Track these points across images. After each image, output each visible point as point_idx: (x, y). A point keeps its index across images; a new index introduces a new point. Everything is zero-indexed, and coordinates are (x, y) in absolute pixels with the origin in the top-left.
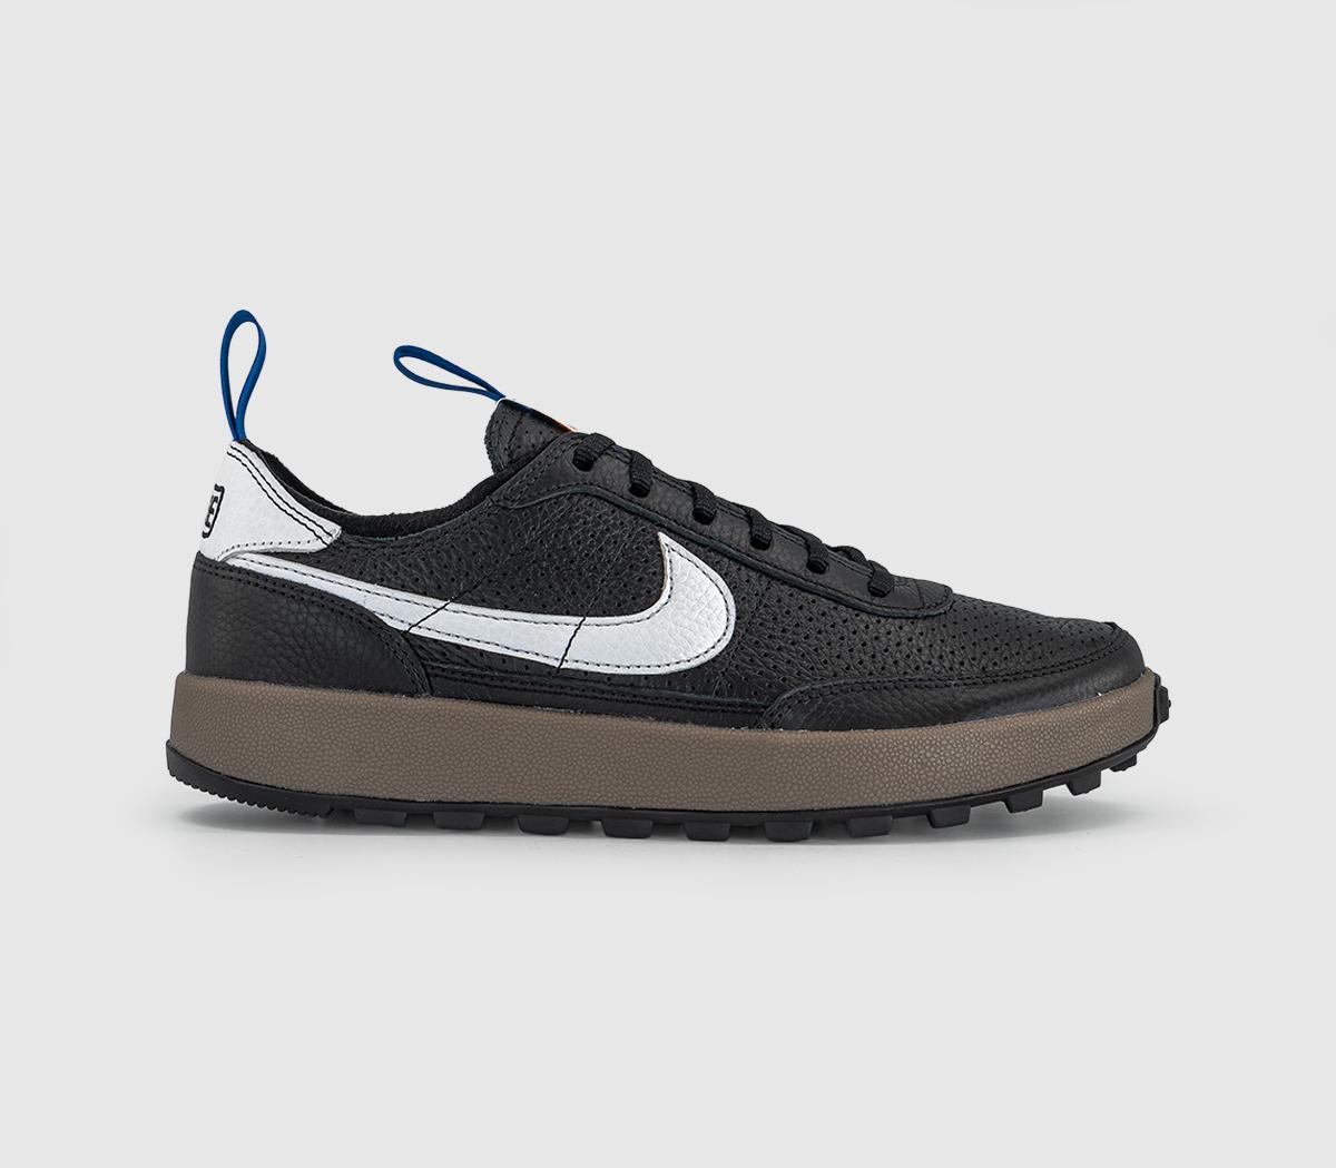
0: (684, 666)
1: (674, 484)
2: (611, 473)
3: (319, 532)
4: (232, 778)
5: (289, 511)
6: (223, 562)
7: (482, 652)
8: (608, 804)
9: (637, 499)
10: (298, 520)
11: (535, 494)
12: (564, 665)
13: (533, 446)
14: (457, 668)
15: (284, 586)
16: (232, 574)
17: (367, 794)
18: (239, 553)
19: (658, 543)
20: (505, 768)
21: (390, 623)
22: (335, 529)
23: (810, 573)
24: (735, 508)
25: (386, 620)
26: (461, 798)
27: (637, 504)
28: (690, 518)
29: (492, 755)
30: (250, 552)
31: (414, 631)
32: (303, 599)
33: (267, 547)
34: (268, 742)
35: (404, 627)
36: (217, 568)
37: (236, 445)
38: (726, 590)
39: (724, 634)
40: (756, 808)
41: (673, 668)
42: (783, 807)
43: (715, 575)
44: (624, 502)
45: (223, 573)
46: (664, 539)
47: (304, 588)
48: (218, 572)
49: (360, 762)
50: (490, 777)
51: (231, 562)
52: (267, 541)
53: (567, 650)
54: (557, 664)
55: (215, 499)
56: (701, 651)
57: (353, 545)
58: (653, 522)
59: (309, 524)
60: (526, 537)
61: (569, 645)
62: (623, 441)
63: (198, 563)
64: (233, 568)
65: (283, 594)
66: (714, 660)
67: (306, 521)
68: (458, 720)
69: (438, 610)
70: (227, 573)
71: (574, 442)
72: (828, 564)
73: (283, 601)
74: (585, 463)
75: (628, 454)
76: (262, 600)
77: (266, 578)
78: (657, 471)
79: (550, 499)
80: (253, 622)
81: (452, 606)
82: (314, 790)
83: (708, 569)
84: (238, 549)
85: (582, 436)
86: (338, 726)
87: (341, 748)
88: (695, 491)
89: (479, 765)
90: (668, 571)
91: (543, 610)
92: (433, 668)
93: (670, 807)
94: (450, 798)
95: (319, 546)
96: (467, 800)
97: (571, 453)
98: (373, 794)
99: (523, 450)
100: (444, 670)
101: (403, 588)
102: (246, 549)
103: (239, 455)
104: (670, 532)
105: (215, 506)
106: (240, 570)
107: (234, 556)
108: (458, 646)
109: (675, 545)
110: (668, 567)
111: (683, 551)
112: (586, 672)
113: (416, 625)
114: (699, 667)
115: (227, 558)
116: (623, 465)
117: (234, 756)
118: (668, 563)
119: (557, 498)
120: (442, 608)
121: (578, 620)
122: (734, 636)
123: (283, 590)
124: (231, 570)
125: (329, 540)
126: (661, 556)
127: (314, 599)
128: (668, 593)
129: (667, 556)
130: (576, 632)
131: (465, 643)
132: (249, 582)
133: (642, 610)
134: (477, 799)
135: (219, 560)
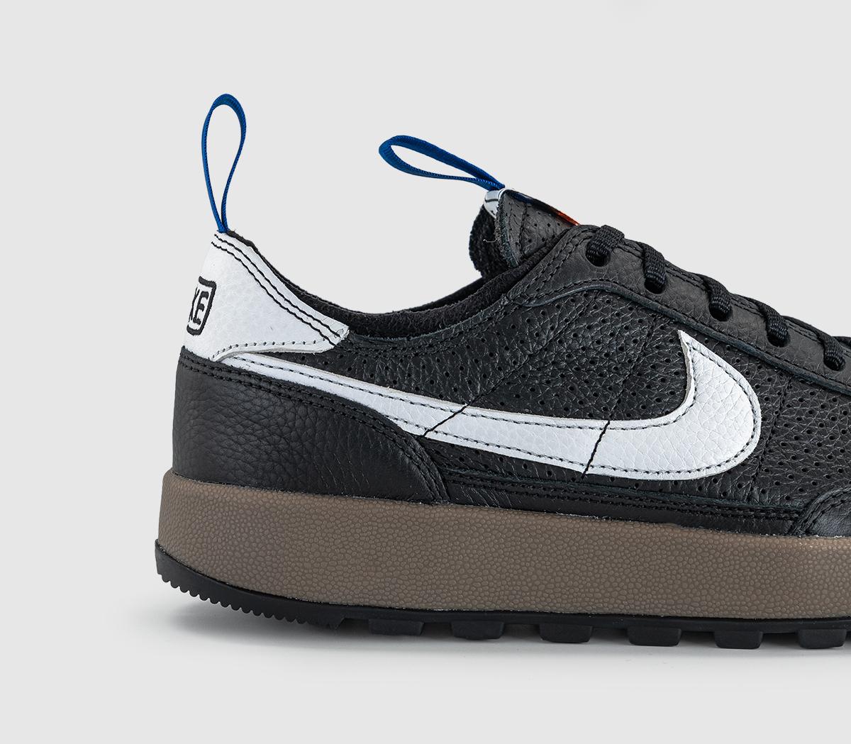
0: (714, 471)
1: (686, 278)
2: (625, 268)
3: (326, 332)
4: (238, 588)
5: (291, 309)
6: (219, 362)
7: (502, 457)
8: (637, 612)
9: (653, 296)
10: (301, 319)
11: (552, 291)
12: (590, 471)
13: (543, 240)
14: (476, 474)
15: (290, 389)
16: (232, 376)
17: (382, 604)
18: (239, 353)
19: (679, 341)
20: (527, 576)
21: (405, 428)
22: (343, 329)
23: (828, 369)
24: (747, 302)
25: (400, 424)
26: (482, 607)
27: (653, 300)
28: (708, 315)
29: (515, 564)
30: (250, 352)
31: (430, 435)
32: (311, 403)
33: (268, 348)
34: (277, 551)
35: (420, 432)
36: (213, 368)
37: (224, 236)
38: (751, 390)
39: (752, 437)
40: (792, 616)
41: (704, 474)
42: (819, 614)
43: (737, 374)
44: (642, 299)
45: (219, 374)
46: (685, 337)
47: (312, 391)
48: (214, 372)
49: (376, 571)
50: (512, 585)
51: (229, 362)
52: (269, 341)
53: (593, 455)
54: (582, 470)
55: (205, 294)
56: (731, 455)
57: (361, 346)
58: (671, 319)
59: (315, 324)
60: (544, 337)
61: (595, 450)
62: (632, 233)
63: (185, 361)
64: (230, 369)
65: (290, 397)
66: (743, 464)
67: (310, 320)
68: (478, 528)
69: (455, 414)
70: (224, 374)
71: (584, 235)
72: (843, 361)
73: (289, 404)
74: (599, 258)
75: (639, 248)
76: (266, 403)
77: (270, 380)
78: (670, 265)
79: (568, 296)
80: (257, 426)
81: (469, 410)
82: (327, 600)
83: (730, 368)
84: (237, 349)
85: (594, 229)
86: (352, 535)
87: (355, 557)
88: (709, 286)
89: (501, 573)
90: (692, 371)
91: (564, 412)
92: (450, 474)
93: (701, 615)
94: (470, 607)
95: (326, 346)
96: (487, 608)
97: (582, 247)
98: (389, 604)
99: (534, 244)
100: (461, 476)
101: (417, 391)
102: (246, 349)
103: (230, 249)
104: (690, 331)
105: (205, 302)
106: (240, 371)
107: (230, 356)
108: (477, 451)
109: (696, 344)
110: (691, 366)
111: (704, 349)
112: (613, 478)
113: (432, 430)
114: (729, 472)
115: (223, 358)
116: (635, 258)
117: (239, 565)
118: (691, 362)
119: (573, 295)
120: (459, 412)
121: (602, 423)
122: (761, 438)
123: (291, 393)
124: (230, 372)
125: (336, 341)
126: (682, 355)
127: (323, 403)
128: (693, 395)
129: (689, 355)
130: (601, 436)
131: (485, 448)
132: (251, 385)
133: (667, 413)
134: (498, 608)
135: (215, 359)
